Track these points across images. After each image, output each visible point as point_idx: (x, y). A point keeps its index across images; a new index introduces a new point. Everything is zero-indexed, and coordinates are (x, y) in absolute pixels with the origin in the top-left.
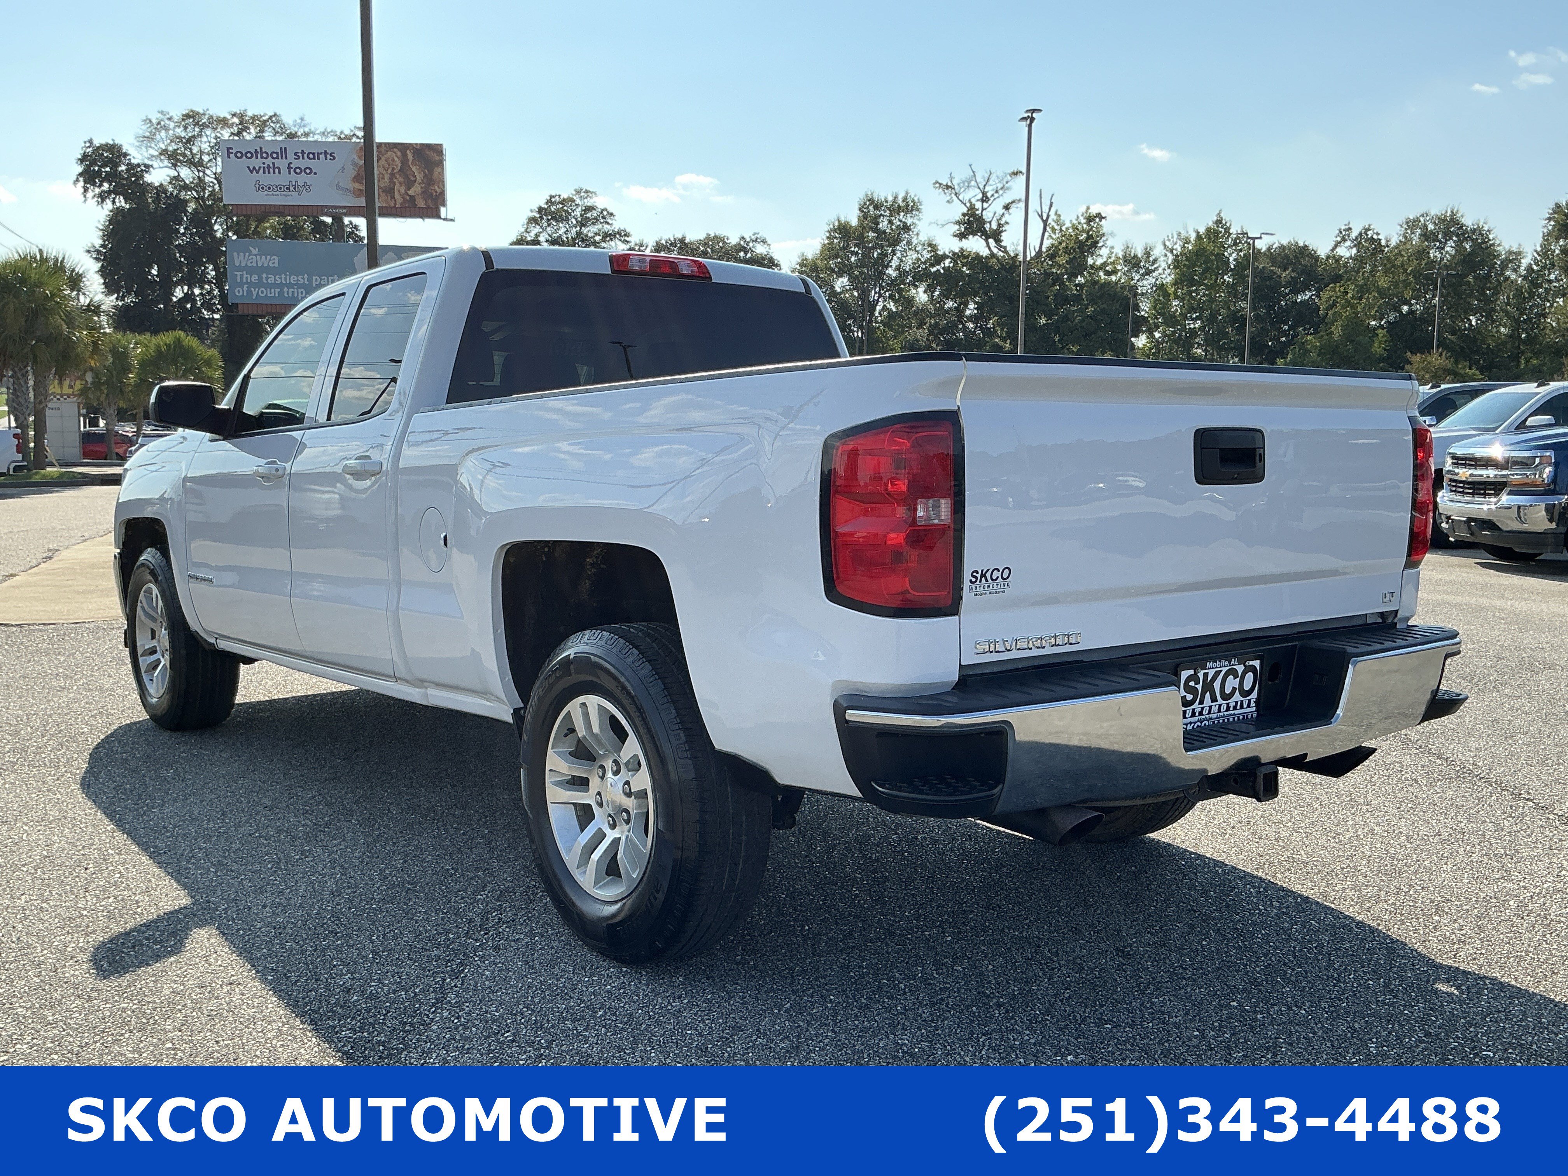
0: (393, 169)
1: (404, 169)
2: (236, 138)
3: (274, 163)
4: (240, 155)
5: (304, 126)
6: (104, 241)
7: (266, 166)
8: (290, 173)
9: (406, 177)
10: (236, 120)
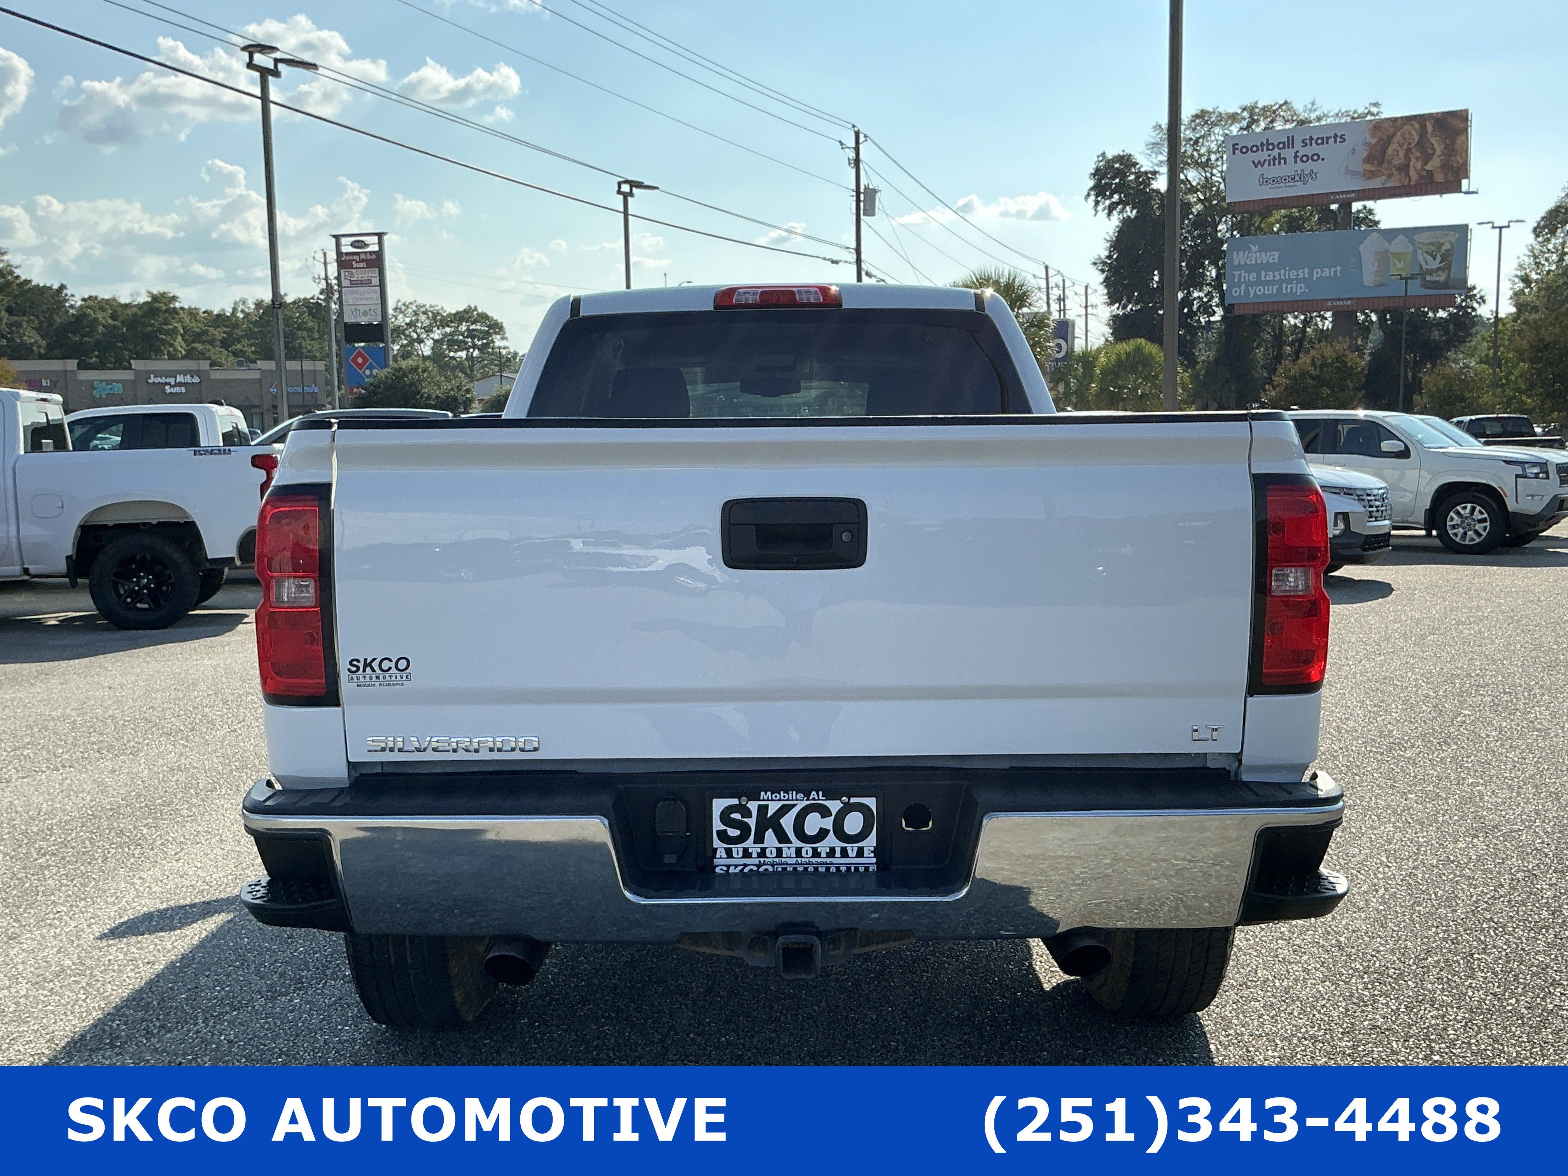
0: (1410, 144)
1: (1423, 143)
2: (1245, 132)
3: (1279, 154)
4: (1245, 150)
5: (1315, 110)
6: (1110, 252)
7: (1271, 157)
8: (1296, 162)
9: (1424, 151)
10: (1245, 114)
